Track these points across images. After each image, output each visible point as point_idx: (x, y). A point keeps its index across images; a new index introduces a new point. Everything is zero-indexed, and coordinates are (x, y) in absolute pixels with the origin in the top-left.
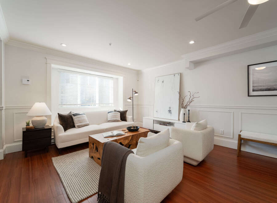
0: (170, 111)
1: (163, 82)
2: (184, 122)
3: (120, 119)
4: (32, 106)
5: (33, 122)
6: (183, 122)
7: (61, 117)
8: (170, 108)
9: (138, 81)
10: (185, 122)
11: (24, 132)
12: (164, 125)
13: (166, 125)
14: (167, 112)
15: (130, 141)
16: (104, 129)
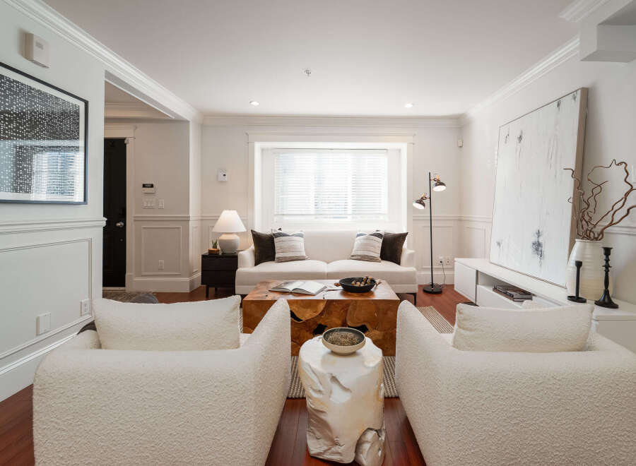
0: (538, 246)
1: (520, 138)
2: (576, 299)
3: (378, 255)
4: (219, 217)
5: (222, 242)
6: (571, 298)
7: (258, 238)
8: (539, 234)
9: (461, 147)
10: (583, 301)
11: (203, 256)
12: (505, 294)
13: (511, 297)
14: (530, 249)
15: (321, 314)
16: (324, 273)
